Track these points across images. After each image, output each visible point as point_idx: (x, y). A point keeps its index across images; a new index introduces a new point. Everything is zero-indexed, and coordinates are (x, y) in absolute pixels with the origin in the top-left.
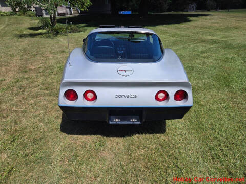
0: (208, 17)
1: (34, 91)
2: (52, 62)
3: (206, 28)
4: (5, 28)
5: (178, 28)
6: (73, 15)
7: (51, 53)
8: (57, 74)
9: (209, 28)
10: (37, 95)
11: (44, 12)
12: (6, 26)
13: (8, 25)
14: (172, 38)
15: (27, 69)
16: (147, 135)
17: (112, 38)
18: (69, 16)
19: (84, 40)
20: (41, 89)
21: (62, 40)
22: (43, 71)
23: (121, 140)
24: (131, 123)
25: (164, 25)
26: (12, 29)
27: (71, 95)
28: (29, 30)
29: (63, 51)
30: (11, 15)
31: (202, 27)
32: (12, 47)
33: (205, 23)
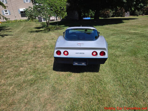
0: (135, 20)
1: (41, 55)
2: (48, 44)
3: (133, 26)
4: (23, 28)
5: (116, 26)
6: (58, 21)
7: (47, 39)
8: (50, 49)
9: (135, 26)
10: (42, 57)
11: (43, 19)
12: (24, 27)
13: (25, 26)
14: (111, 32)
15: (37, 47)
16: (90, 73)
17: (77, 32)
18: (56, 21)
19: (64, 33)
20: (44, 55)
21: (52, 33)
22: (44, 48)
23: (78, 74)
24: (82, 65)
25: (108, 25)
26: (27, 28)
27: (59, 53)
28: (35, 29)
29: (53, 39)
30: (26, 21)
31: (130, 26)
32: (28, 37)
33: (132, 23)
